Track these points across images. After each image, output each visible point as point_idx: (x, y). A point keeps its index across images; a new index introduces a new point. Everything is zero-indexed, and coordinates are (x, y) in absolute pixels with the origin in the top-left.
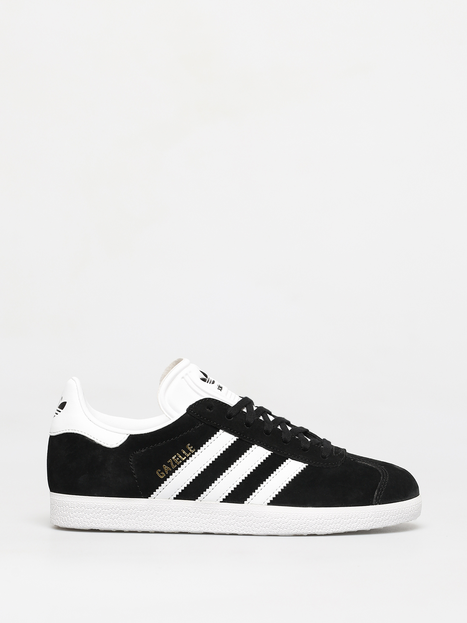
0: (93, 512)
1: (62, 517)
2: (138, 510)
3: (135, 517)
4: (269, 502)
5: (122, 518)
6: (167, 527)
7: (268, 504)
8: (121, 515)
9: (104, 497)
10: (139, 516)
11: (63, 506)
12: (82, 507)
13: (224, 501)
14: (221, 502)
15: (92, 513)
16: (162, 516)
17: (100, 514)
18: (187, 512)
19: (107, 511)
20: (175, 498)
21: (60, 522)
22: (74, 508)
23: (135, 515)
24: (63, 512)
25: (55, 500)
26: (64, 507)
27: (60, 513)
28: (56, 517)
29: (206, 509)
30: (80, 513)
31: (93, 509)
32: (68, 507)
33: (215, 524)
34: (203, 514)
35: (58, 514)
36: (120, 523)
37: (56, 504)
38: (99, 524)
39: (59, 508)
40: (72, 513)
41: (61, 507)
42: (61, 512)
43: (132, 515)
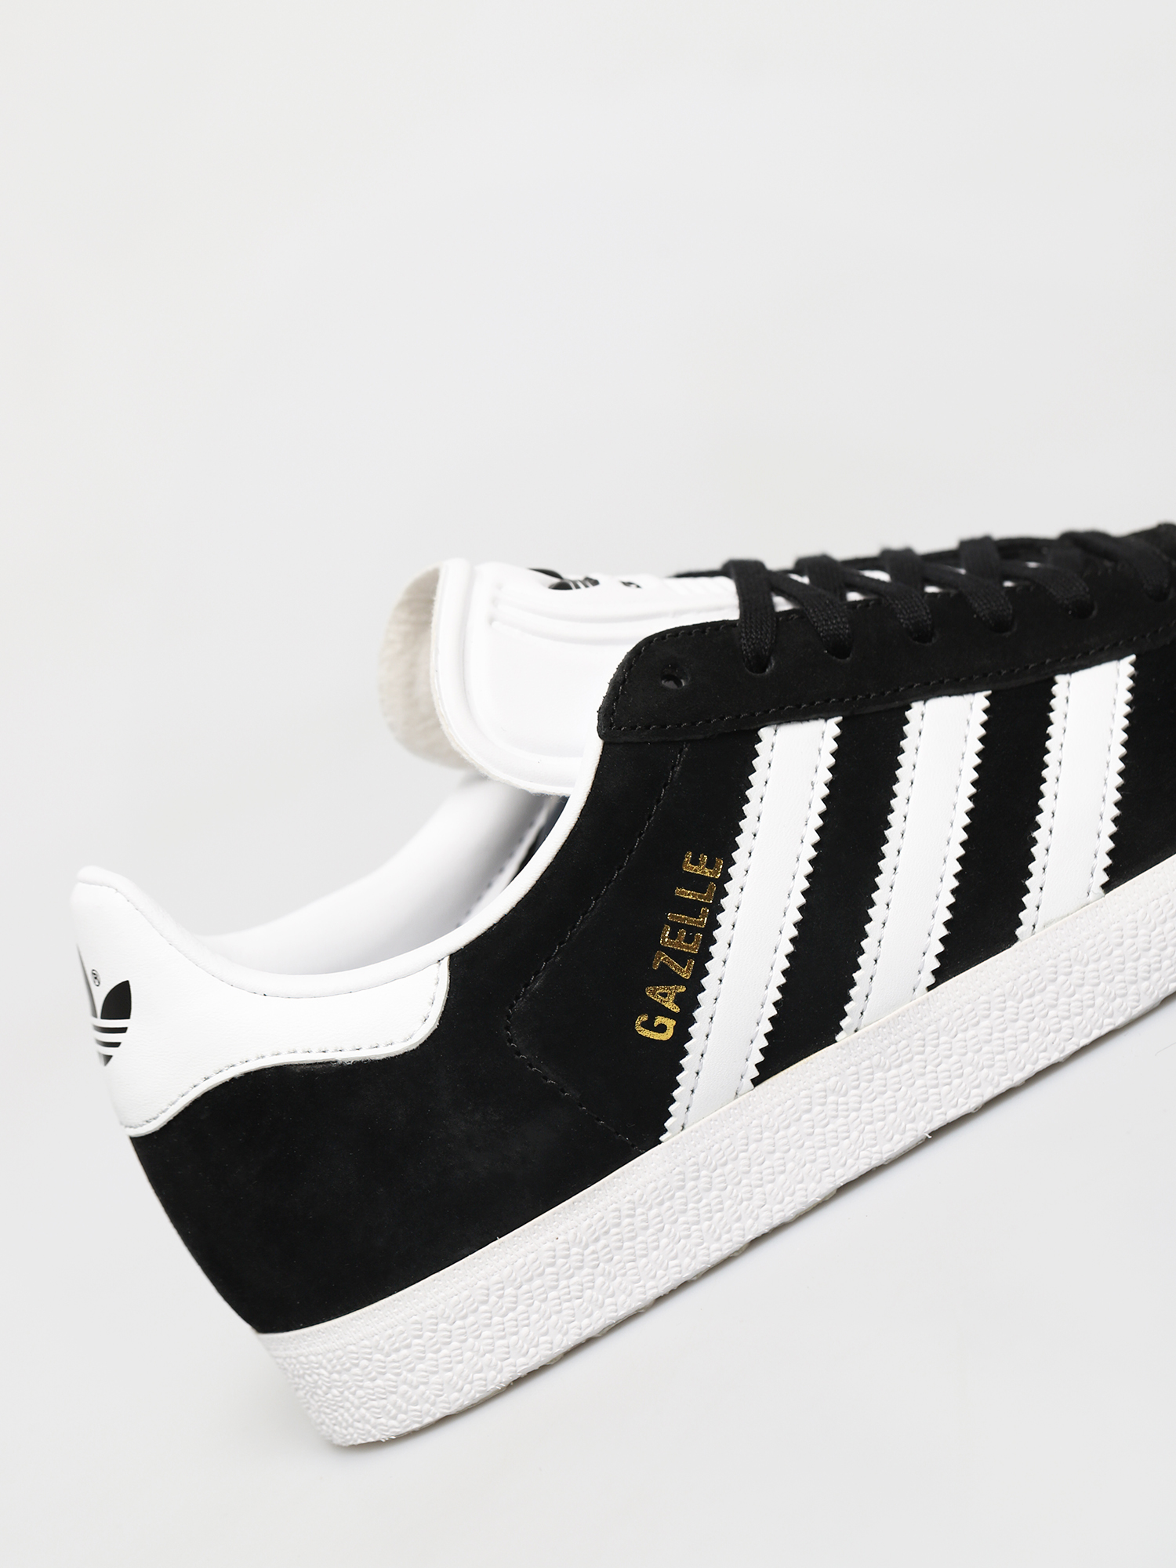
0: (491, 1318)
1: (374, 1403)
2: (650, 1208)
3: (655, 1237)
4: (1105, 878)
5: (609, 1273)
6: (787, 1199)
7: (1107, 887)
8: (601, 1265)
9: (500, 1240)
10: (667, 1227)
11: (357, 1365)
12: (437, 1324)
13: (941, 975)
14: (930, 988)
15: (489, 1325)
16: (748, 1172)
17: (521, 1308)
18: (831, 1099)
19: (537, 1282)
20: (756, 1082)
21: (381, 1424)
22: (408, 1346)
23: (651, 1231)
24: (368, 1384)
25: (306, 1357)
26: (365, 1362)
27: (360, 1393)
28: (352, 1416)
29: (893, 1048)
30: (445, 1352)
31: (483, 1308)
32: (382, 1358)
33: (956, 1082)
34: (893, 1072)
35: (352, 1403)
36: (612, 1296)
37: (322, 1371)
38: (537, 1346)
39: (345, 1377)
40: (412, 1370)
41: (348, 1370)
42: (361, 1387)
43: (640, 1239)
